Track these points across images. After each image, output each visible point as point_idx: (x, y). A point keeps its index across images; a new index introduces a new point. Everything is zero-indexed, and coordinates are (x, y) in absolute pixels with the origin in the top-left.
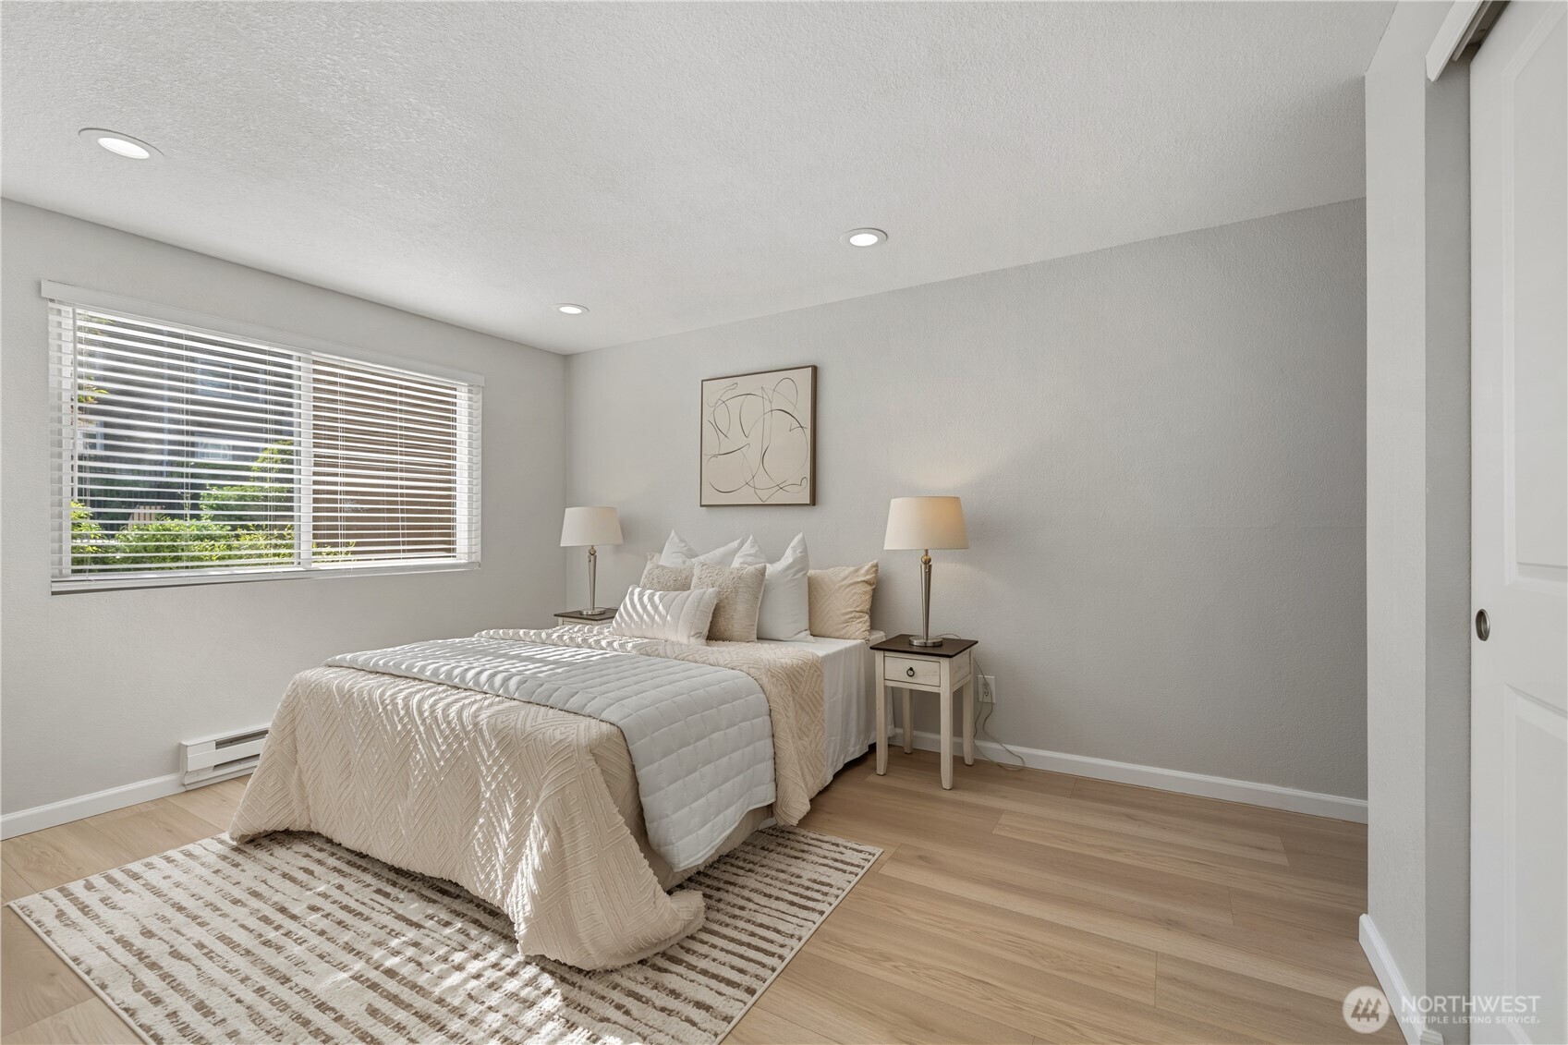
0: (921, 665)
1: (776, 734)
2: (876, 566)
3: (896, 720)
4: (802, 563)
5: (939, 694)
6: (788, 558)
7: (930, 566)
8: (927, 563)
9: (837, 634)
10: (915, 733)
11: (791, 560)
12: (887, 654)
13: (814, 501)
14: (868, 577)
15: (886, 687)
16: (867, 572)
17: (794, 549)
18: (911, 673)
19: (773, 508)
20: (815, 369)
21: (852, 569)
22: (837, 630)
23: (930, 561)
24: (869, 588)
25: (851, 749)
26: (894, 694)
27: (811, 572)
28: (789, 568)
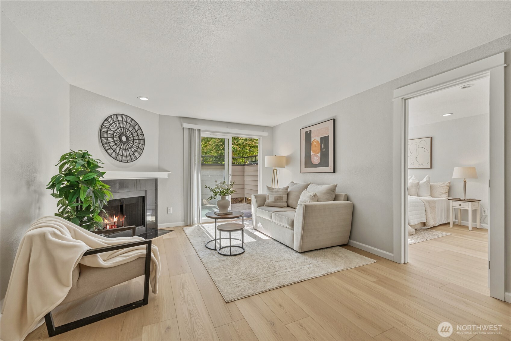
0: (463, 203)
1: (426, 210)
2: (450, 182)
3: (456, 218)
4: (428, 181)
5: (468, 210)
6: (425, 180)
7: (466, 182)
8: (465, 182)
9: (439, 197)
10: (462, 221)
11: (426, 181)
12: (453, 201)
13: (431, 167)
14: (447, 185)
15: (453, 208)
16: (447, 184)
17: (426, 178)
18: (460, 205)
19: (419, 169)
20: (431, 138)
21: (443, 183)
22: (439, 196)
23: (466, 181)
24: (448, 187)
25: (443, 221)
26: (455, 210)
27: (431, 184)
28: (425, 182)
